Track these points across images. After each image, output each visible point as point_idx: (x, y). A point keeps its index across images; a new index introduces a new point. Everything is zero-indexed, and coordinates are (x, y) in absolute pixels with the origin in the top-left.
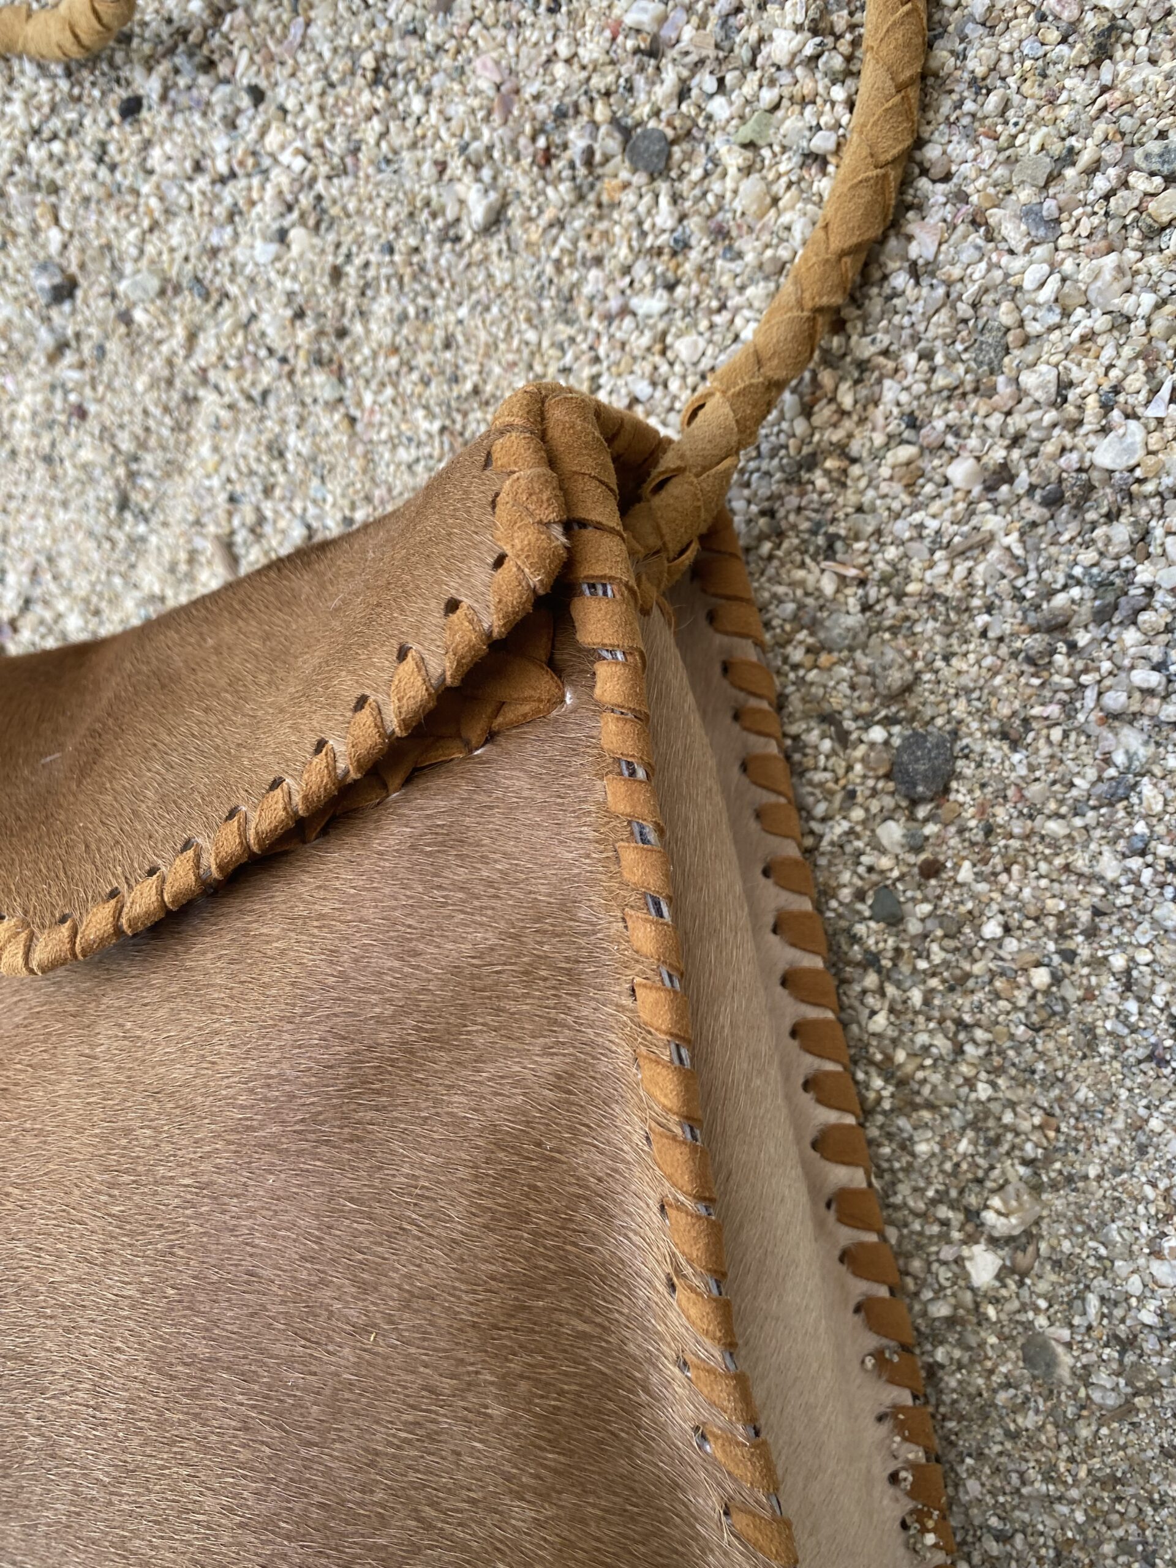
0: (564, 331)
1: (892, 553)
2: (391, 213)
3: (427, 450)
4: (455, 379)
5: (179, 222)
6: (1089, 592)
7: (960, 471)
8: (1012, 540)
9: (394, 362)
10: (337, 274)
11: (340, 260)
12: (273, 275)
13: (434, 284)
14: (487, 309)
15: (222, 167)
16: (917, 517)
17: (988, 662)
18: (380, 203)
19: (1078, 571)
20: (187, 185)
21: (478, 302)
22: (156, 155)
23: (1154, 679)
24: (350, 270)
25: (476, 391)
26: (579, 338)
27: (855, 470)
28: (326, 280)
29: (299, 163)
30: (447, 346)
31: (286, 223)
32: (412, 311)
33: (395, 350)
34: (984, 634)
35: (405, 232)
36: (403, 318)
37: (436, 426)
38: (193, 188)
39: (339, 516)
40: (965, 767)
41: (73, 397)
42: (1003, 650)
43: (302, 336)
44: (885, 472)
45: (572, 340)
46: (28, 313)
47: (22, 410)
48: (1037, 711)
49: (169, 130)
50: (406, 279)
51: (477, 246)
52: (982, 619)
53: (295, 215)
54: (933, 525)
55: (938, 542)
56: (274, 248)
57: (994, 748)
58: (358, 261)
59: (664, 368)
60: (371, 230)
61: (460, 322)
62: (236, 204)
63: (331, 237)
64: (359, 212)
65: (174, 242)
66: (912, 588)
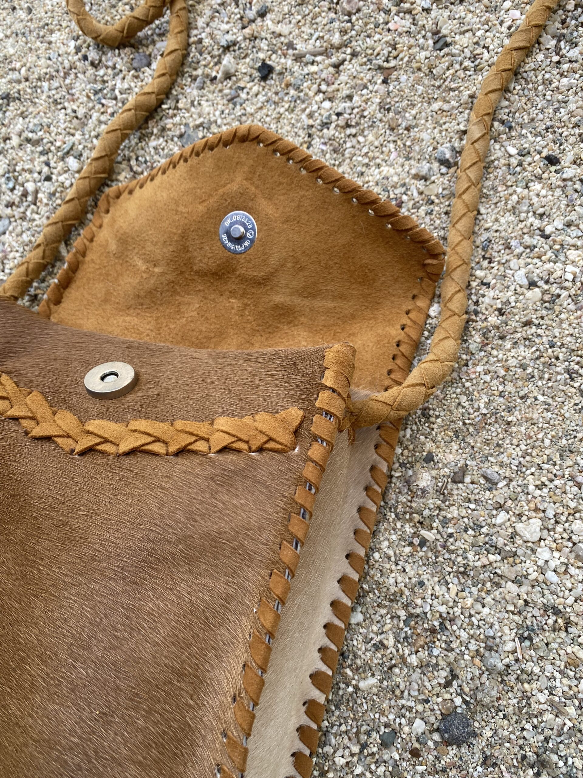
0: (557, 458)
1: (537, 670)
2: (569, 339)
3: (471, 411)
4: (509, 410)
5: (512, 218)
6: (564, 770)
8: (569, 724)
9: (502, 372)
10: (528, 323)
11: (536, 322)
12: (512, 288)
13: (546, 376)
14: (548, 410)
15: (548, 230)
16: (557, 675)
17: (513, 737)
18: (571, 331)
19: (570, 761)
20: (531, 214)
21: (549, 405)
22: (536, 186)
24: (534, 329)
25: (509, 423)
26: (557, 467)
27: (563, 634)
28: (524, 320)
29: (570, 277)
30: (522, 398)
31: (541, 283)
32: (529, 370)
33: (507, 369)
34: (523, 729)
35: (564, 350)
36: (524, 367)
37: (484, 411)
38: (531, 219)
40: (464, 750)
41: (405, 198)
42: (521, 742)
43: (494, 320)
44: (569, 649)
45: (555, 464)
46: (431, 149)
47: (385, 169)
48: (503, 768)
49: (551, 188)
50: (542, 360)
51: (573, 390)
52: (528, 726)
53: (546, 287)
54: (557, 683)
55: (551, 690)
56: (525, 282)
57: (478, 757)
58: (539, 331)
59: (563, 518)
60: (556, 332)
61: (536, 399)
62: (535, 247)
63: (544, 312)
64: (562, 321)
65: (502, 220)
66: (526, 686)
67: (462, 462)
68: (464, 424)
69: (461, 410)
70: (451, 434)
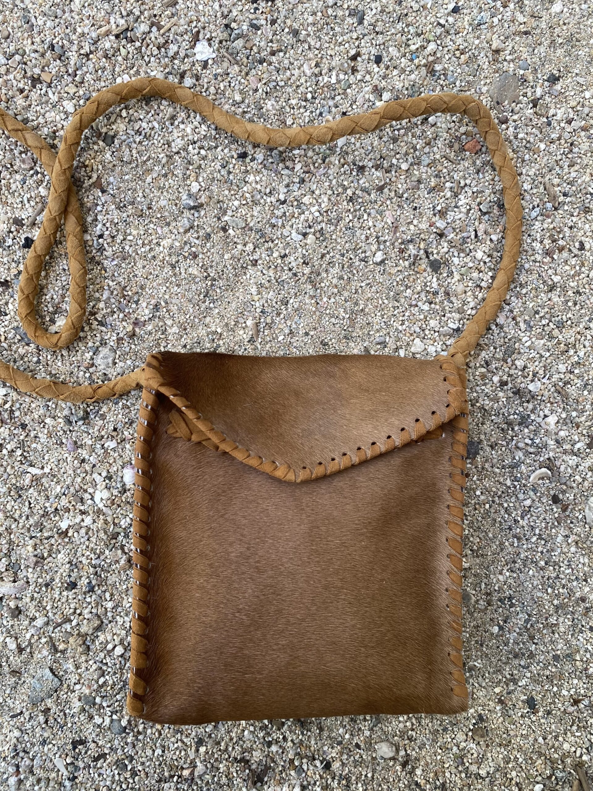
0: (397, 304)
1: (475, 394)
2: (347, 245)
3: (342, 322)
4: (356, 304)
5: (259, 208)
6: (519, 417)
7: (496, 379)
8: (504, 399)
9: (336, 290)
10: (323, 256)
11: (326, 252)
12: (298, 246)
13: (355, 272)
14: (371, 287)
15: (282, 197)
16: (483, 387)
17: (492, 427)
18: (344, 240)
19: (517, 412)
20: (265, 197)
21: (369, 284)
22: (251, 178)
23: (530, 442)
24: (328, 256)
25: (362, 310)
26: (400, 307)
27: (470, 370)
28: (320, 257)
29: (317, 214)
30: (355, 293)
31: (308, 230)
32: (346, 277)
33: (336, 286)
34: (492, 421)
35: (350, 252)
36: (341, 278)
37: (348, 316)
38: (269, 200)
39: (304, 331)
40: (481, 453)
41: (194, 249)
42: (496, 426)
43: (307, 270)
44: (477, 373)
45: (398, 307)
46: (174, 207)
47: (164, 243)
48: (500, 442)
49: (259, 172)
50: (346, 266)
51: (372, 266)
52: (493, 417)
53: (312, 230)
54: (487, 390)
55: (486, 395)
56: (301, 237)
57: (488, 449)
58: (331, 254)
59: (424, 326)
60: (339, 247)
61: (361, 287)
62: (285, 213)
63: (324, 244)
64: (336, 240)
65: (255, 213)
66: (478, 404)
67: (362, 348)
68: (345, 330)
69: (337, 326)
70: (344, 341)
